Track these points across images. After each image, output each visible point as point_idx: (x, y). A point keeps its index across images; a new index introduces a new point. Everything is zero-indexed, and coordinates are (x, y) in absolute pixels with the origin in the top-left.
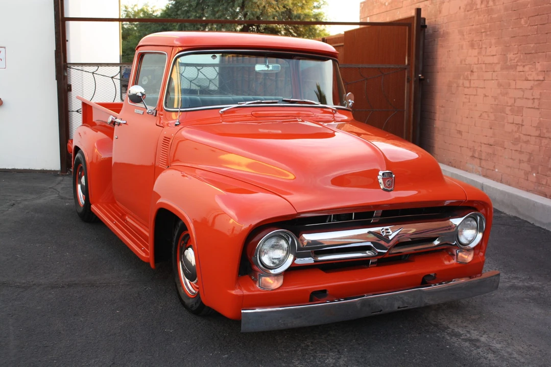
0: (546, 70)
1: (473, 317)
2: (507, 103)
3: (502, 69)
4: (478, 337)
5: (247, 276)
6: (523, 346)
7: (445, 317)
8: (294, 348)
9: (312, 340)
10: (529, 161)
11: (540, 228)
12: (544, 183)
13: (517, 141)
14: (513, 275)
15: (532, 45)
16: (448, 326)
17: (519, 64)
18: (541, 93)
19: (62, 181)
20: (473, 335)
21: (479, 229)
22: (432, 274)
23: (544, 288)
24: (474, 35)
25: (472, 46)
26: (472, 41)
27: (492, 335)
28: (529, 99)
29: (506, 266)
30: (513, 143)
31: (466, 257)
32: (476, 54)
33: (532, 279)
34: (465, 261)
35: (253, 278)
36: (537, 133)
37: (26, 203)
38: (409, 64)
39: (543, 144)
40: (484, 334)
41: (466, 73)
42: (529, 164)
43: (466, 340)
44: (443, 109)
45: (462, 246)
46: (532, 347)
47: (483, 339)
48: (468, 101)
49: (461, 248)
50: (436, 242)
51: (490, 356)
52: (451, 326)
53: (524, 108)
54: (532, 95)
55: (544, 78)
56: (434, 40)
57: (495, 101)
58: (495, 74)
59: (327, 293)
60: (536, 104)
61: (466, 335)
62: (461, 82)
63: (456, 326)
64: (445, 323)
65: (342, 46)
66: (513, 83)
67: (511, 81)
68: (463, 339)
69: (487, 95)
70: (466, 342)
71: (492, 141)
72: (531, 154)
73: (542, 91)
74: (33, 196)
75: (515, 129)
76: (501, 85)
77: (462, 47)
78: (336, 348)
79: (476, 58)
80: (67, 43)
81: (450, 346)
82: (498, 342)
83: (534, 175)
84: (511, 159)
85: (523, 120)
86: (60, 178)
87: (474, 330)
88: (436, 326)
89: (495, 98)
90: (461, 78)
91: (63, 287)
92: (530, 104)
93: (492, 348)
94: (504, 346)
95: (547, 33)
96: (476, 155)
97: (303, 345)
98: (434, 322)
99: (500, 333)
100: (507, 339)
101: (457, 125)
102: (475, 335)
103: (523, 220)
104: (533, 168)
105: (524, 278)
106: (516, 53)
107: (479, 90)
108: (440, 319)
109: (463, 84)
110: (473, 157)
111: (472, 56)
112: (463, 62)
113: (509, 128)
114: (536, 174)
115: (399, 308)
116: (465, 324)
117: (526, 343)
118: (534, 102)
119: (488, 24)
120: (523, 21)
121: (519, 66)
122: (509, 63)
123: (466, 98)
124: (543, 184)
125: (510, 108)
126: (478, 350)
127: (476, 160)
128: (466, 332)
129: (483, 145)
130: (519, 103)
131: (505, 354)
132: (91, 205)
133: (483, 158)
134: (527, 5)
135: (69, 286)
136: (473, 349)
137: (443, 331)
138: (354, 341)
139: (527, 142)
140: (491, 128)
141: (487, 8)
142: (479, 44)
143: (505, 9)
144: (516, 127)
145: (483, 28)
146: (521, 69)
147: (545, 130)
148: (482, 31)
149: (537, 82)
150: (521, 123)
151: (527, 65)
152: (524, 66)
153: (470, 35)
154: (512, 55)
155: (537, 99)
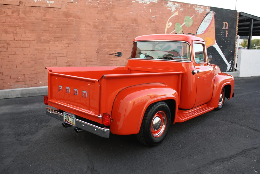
0: (69, 43)
2: (44, 56)
3: (37, 43)
15: (59, 35)
17: (51, 41)
25: (6, 32)
48: (7, 57)
55: (68, 46)
58: (32, 45)
66: (48, 48)
73: (67, 50)
76: (38, 49)
79: (13, 38)
95: (68, 31)
106: (48, 37)
110: (17, 82)
118: (63, 54)
119: (22, 24)
120: (51, 25)
122: (42, 40)
123: (4, 56)
125: (47, 58)
129: (26, 75)
130: (53, 55)
133: (27, 80)
134: (54, 20)
141: (19, 16)
142: (13, 32)
143: (36, 19)
144: (53, 64)
145: (16, 25)
146: (53, 43)
147: (72, 63)
148: (16, 26)
149: (64, 47)
150: (56, 62)
151: (56, 41)
152: (54, 42)
153: (3, 27)
154: (45, 38)
155: (65, 53)
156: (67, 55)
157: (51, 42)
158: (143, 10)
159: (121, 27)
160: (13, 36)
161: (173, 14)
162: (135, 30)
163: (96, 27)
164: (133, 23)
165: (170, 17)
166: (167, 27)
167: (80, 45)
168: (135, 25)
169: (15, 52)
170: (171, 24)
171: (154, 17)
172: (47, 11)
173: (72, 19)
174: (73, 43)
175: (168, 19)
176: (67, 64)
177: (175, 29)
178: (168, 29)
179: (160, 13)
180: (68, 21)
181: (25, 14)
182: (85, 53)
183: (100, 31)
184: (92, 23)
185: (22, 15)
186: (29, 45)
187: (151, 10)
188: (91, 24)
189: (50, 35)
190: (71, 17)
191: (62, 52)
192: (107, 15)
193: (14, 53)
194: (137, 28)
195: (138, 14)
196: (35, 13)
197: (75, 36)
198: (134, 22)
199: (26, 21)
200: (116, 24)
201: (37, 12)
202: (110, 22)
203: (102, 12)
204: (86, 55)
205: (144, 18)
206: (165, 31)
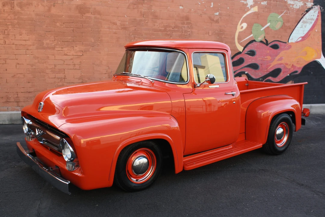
0: (84, 51)
3: (37, 48)
15: (69, 38)
17: (57, 46)
28: (70, 65)
55: (83, 54)
58: (29, 51)
60: (77, 67)
69: (20, 63)
71: (32, 90)
73: (81, 61)
79: (3, 41)
92: (71, 67)
95: (83, 33)
96: (12, 100)
106: (53, 40)
107: (8, 61)
110: (7, 102)
118: (75, 66)
119: (16, 21)
120: (58, 24)
122: (45, 45)
125: (51, 70)
129: (20, 93)
130: (60, 67)
133: (21, 101)
134: (62, 16)
140: (29, 83)
141: (12, 10)
142: (4, 32)
143: (37, 15)
144: (58, 80)
145: (8, 22)
146: (60, 49)
147: (87, 79)
148: (8, 24)
149: (77, 56)
150: (63, 77)
151: (65, 47)
152: (62, 48)
154: (48, 41)
155: (78, 64)
156: (80, 67)
157: (57, 48)
158: (200, 4)
159: (163, 28)
160: (3, 38)
161: (248, 10)
162: (186, 34)
163: (125, 28)
164: (183, 24)
165: (243, 15)
166: (239, 30)
167: (100, 53)
168: (186, 26)
169: (5, 60)
170: (245, 25)
171: (217, 14)
172: (52, 4)
173: (89, 15)
174: (90, 50)
175: (241, 17)
176: (80, 81)
177: (251, 33)
178: (240, 32)
179: (228, 8)
180: (83, 18)
181: (21, 7)
182: (108, 66)
183: (131, 34)
184: (120, 22)
185: (17, 8)
186: (26, 51)
187: (212, 3)
188: (118, 23)
189: (55, 38)
190: (88, 12)
191: (73, 63)
192: (143, 10)
193: (4, 62)
194: (189, 30)
195: (191, 10)
196: (35, 6)
197: (93, 41)
198: (186, 22)
199: (23, 17)
200: (156, 24)
201: (39, 5)
202: (147, 22)
203: (135, 6)
204: (109, 69)
205: (201, 16)
206: (235, 36)
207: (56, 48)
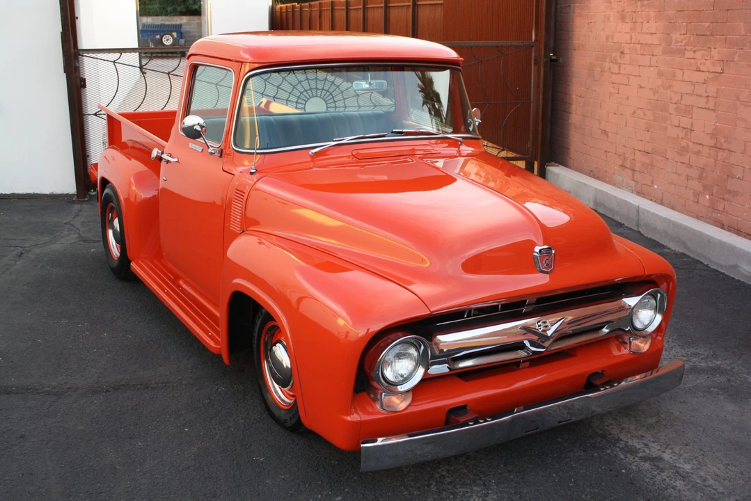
0: (725, 60)
1: (649, 421)
2: (671, 99)
3: (664, 53)
4: (660, 453)
5: (364, 394)
6: (718, 466)
7: (613, 422)
8: (426, 480)
9: (447, 467)
10: (700, 178)
11: (718, 271)
12: (721, 208)
13: (684, 150)
14: (693, 350)
15: (707, 24)
16: (619, 437)
17: (688, 48)
18: (717, 90)
19: (80, 211)
20: (653, 450)
21: (658, 309)
22: (600, 371)
23: (734, 370)
24: (626, 4)
25: (623, 18)
26: (623, 11)
27: (677, 450)
28: (701, 96)
29: (681, 336)
30: (678, 153)
31: (642, 345)
32: (629, 31)
33: (716, 355)
34: (640, 349)
35: (372, 396)
36: (712, 143)
37: (38, 251)
38: (536, 40)
39: (719, 158)
40: (666, 448)
41: (614, 54)
42: (700, 182)
43: (645, 459)
44: (581, 100)
45: (637, 332)
46: (730, 467)
47: (667, 456)
48: (616, 91)
49: (636, 335)
50: (605, 330)
51: (679, 484)
52: (622, 437)
53: (695, 110)
54: (706, 91)
55: (723, 70)
56: (570, 6)
57: (654, 95)
58: (654, 59)
59: (468, 408)
60: (711, 104)
61: (644, 451)
62: (607, 65)
63: (629, 435)
64: (615, 431)
65: (441, 4)
66: (679, 73)
67: (676, 70)
68: (641, 458)
69: (642, 86)
70: (645, 461)
71: (649, 148)
72: (702, 169)
73: (719, 87)
74: (46, 239)
75: (682, 134)
76: (663, 75)
77: (608, 18)
78: (480, 479)
79: (628, 36)
80: (77, 20)
81: (626, 469)
82: (686, 461)
83: (707, 196)
84: (676, 173)
85: (692, 124)
86: (77, 207)
87: (653, 442)
88: (604, 437)
89: (655, 92)
90: (608, 60)
91: (107, 391)
92: (702, 102)
93: (681, 470)
94: (695, 467)
95: (728, 10)
96: (628, 165)
97: (437, 476)
98: (601, 430)
99: (686, 445)
100: (697, 455)
101: (600, 123)
102: (655, 450)
103: (693, 259)
104: (706, 188)
105: (706, 353)
106: (684, 33)
107: (632, 78)
108: (608, 426)
109: (610, 69)
110: (623, 166)
111: (621, 32)
112: (610, 40)
113: (673, 132)
114: (709, 195)
115: (560, 422)
116: (640, 433)
117: (722, 461)
118: (708, 100)
121: (688, 50)
122: (673, 46)
123: (614, 87)
124: (718, 210)
125: (675, 106)
126: (663, 474)
127: (626, 170)
128: (643, 446)
129: (637, 152)
130: (687, 100)
131: (698, 481)
132: (130, 262)
133: (637, 169)
135: (116, 389)
136: (656, 473)
137: (614, 445)
138: (502, 466)
139: (698, 153)
140: (648, 131)
144: (683, 131)
146: (691, 54)
147: (722, 140)
149: (713, 75)
150: (690, 127)
151: (699, 50)
152: (695, 52)
153: (620, 3)
154: (678, 35)
155: (712, 97)
156: (715, 103)
160: (631, 29)
169: (629, 76)
186: (650, 59)
189: (688, 25)
193: (627, 81)
197: (743, 33)
207: (686, 52)
